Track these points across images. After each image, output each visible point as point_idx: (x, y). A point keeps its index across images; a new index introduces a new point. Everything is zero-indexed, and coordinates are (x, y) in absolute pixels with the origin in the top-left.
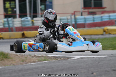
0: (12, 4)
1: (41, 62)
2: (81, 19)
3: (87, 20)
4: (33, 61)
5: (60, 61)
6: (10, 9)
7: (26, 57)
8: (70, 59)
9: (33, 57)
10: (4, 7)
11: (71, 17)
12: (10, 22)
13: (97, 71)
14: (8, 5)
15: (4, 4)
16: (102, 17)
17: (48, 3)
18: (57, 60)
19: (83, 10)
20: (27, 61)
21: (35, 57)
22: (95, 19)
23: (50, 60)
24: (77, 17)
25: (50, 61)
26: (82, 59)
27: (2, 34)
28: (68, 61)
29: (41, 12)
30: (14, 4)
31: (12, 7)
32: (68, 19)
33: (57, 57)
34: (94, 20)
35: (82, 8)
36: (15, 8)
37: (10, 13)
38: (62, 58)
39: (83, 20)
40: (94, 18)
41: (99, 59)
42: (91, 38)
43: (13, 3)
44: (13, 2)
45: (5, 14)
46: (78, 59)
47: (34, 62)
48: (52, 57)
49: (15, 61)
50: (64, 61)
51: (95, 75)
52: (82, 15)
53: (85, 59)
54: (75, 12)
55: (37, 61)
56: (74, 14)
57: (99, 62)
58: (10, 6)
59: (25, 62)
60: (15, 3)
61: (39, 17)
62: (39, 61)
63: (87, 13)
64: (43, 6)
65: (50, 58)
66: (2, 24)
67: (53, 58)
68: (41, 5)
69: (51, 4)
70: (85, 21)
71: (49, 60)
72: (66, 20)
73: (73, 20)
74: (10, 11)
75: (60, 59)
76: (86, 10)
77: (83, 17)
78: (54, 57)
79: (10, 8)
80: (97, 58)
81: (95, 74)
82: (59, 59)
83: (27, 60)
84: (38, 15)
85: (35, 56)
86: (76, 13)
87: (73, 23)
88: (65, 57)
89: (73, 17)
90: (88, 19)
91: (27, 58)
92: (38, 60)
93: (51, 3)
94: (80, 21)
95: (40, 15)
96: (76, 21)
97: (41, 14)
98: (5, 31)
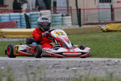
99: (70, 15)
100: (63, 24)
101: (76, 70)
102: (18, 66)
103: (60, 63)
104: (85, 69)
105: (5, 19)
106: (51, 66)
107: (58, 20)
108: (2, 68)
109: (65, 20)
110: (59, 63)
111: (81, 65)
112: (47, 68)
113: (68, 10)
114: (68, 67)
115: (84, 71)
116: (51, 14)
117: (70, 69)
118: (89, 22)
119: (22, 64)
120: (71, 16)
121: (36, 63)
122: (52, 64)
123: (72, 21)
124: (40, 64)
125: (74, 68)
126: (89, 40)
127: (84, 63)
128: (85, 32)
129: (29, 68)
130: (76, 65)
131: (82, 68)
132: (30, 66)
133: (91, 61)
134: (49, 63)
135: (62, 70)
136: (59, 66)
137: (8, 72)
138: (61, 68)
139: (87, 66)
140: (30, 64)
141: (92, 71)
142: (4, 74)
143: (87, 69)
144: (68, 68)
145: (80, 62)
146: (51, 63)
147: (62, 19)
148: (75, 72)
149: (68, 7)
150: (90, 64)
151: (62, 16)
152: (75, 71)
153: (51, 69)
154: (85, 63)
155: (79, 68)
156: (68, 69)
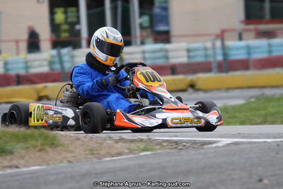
0: (70, 14)
1: (137, 155)
2: (238, 48)
3: (252, 51)
4: (116, 151)
5: (183, 152)
6: (65, 27)
7: (100, 141)
8: (206, 146)
9: (117, 142)
10: (52, 20)
11: (214, 45)
12: (66, 58)
13: (272, 176)
14: (60, 16)
15: (52, 13)
17: (157, 10)
18: (176, 148)
19: (243, 26)
20: (103, 152)
21: (123, 142)
22: (274, 49)
23: (159, 149)
24: (229, 43)
25: (159, 151)
26: (237, 147)
27: (45, 87)
28: (202, 151)
29: (141, 32)
30: (75, 14)
31: (70, 20)
32: (206, 49)
33: (176, 143)
34: (270, 52)
35: (242, 22)
36: (78, 22)
37: (65, 35)
38: (188, 145)
39: (244, 51)
40: (270, 45)
41: (278, 145)
42: (263, 95)
43: (72, 12)
44: (74, 9)
45: (54, 37)
46: (228, 145)
47: (119, 154)
48: (164, 141)
49: (71, 152)
50: (192, 151)
51: (265, 185)
52: (240, 38)
53: (243, 146)
54: (223, 32)
55: (127, 151)
56: (221, 36)
57: (277, 153)
58: (66, 18)
59: (98, 154)
60: (78, 11)
61: (136, 44)
62: (131, 151)
63: (253, 34)
64: (146, 19)
65: (157, 145)
66: (45, 63)
67: (165, 144)
68: (141, 14)
69: (164, 13)
70: (249, 53)
71: (156, 150)
72: (202, 52)
73: (219, 51)
74: (65, 31)
75: (184, 145)
76: (252, 27)
77: (243, 43)
78: (168, 140)
79: (66, 22)
80: (272, 142)
81: (266, 181)
82: (180, 147)
83: (101, 149)
84: (133, 41)
85: (123, 139)
86: (227, 35)
87: (220, 58)
88: (195, 143)
89: (218, 43)
90: (256, 48)
91: (102, 144)
92: (129, 149)
93: (166, 9)
94: (236, 55)
95: (139, 41)
96: (225, 55)
97: (142, 37)
98: (54, 81)
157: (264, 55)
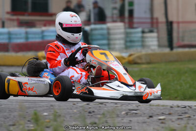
16: (43, 32)
22: (30, 36)
34: (27, 38)
35: (8, 13)
39: (6, 36)
63: (15, 23)
70: (10, 38)
76: (15, 17)
77: (5, 30)
90: (16, 34)
99: (155, 30)
100: (143, 46)
101: (164, 119)
102: (71, 111)
103: (139, 108)
104: (179, 119)
105: (50, 36)
106: (123, 113)
107: (135, 39)
108: (45, 114)
109: (146, 40)
110: (136, 108)
111: (172, 112)
112: (118, 116)
113: (152, 23)
114: (151, 115)
115: (178, 122)
116: (125, 28)
117: (155, 118)
118: (186, 42)
119: (76, 108)
120: (158, 32)
121: (100, 107)
122: (125, 110)
123: (158, 41)
124: (105, 109)
125: (162, 117)
126: (186, 72)
127: (177, 109)
128: (179, 60)
129: (89, 115)
130: (164, 113)
131: (174, 118)
132: (90, 113)
133: (189, 106)
134: (120, 108)
135: (141, 119)
136: (136, 113)
137: (55, 120)
138: (141, 116)
139: (183, 113)
140: (90, 108)
141: (191, 122)
142: (49, 125)
143: (182, 119)
144: (151, 117)
145: (172, 107)
146: (124, 107)
147: (143, 37)
148: (162, 123)
149: (152, 18)
150: (187, 111)
151: (143, 32)
152: (162, 121)
153: (124, 117)
154: (179, 109)
155: (170, 117)
156: (151, 119)
157: (22, 41)
